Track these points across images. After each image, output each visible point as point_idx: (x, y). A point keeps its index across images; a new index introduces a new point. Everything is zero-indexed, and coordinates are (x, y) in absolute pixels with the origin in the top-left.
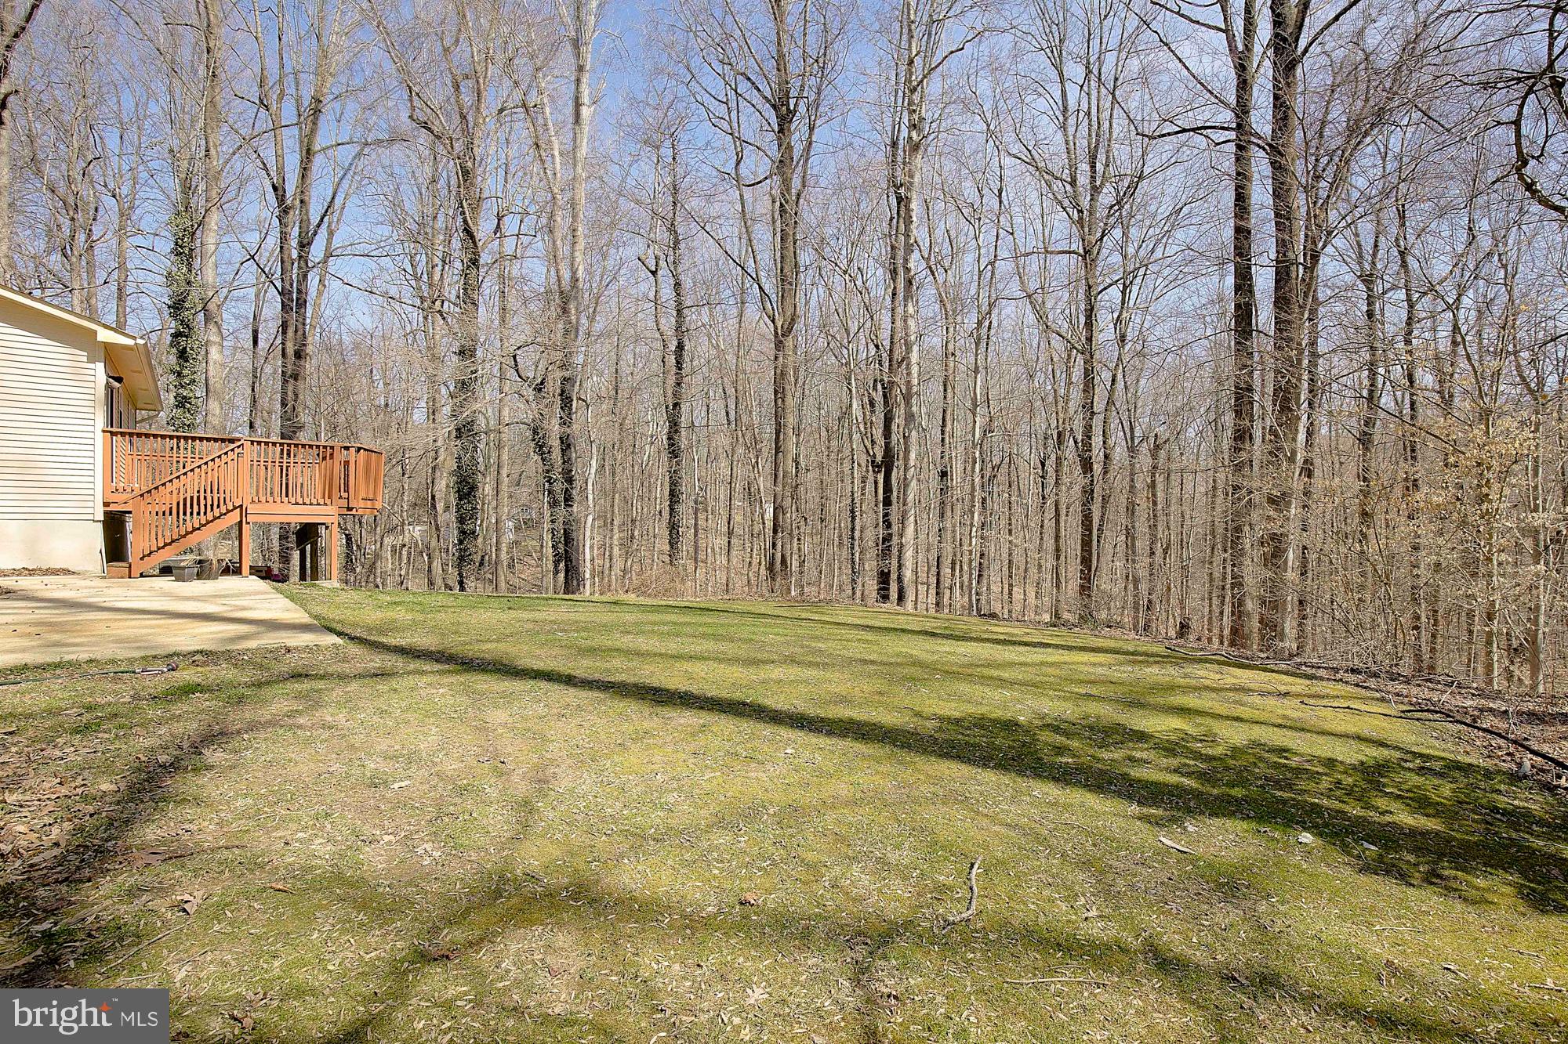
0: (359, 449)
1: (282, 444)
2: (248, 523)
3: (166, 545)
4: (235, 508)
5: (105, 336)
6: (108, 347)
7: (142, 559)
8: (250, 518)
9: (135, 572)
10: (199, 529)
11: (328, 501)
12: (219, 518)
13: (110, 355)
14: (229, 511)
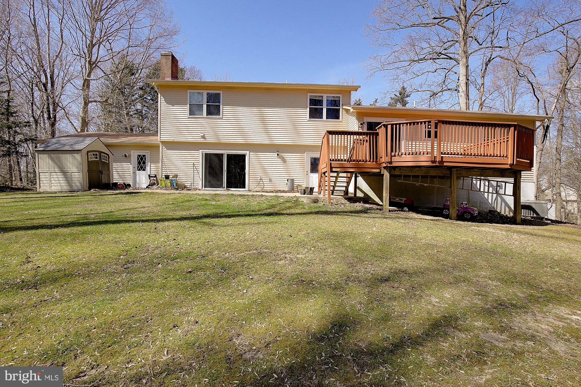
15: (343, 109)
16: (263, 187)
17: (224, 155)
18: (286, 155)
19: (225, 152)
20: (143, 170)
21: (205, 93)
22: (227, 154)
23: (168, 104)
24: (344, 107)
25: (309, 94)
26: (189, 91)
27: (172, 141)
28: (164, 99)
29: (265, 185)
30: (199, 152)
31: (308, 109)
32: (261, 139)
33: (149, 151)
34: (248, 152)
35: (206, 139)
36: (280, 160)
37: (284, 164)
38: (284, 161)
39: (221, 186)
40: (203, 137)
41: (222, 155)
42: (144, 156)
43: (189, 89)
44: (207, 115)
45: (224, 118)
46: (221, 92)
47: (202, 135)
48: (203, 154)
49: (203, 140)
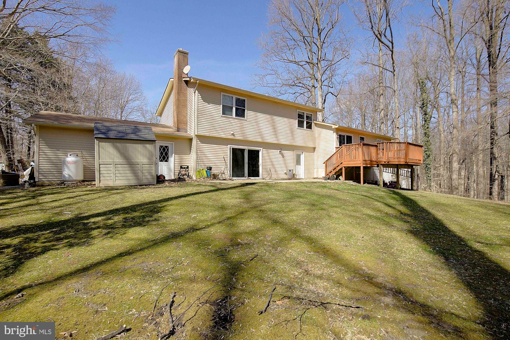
3: (330, 172)
4: (342, 163)
5: (334, 127)
10: (335, 168)
12: (339, 166)
15: (314, 123)
16: (271, 176)
17: (246, 150)
18: (285, 152)
19: (246, 148)
20: (165, 161)
21: (235, 97)
22: (248, 150)
23: (204, 102)
24: (314, 122)
25: (298, 110)
26: (222, 93)
27: (208, 135)
28: (200, 97)
29: (272, 174)
30: (227, 147)
31: (297, 120)
32: (270, 139)
33: (173, 143)
34: (262, 149)
35: (235, 136)
36: (281, 155)
37: (283, 158)
38: (283, 156)
39: (243, 176)
40: (233, 134)
41: (244, 150)
42: (166, 147)
43: (223, 92)
44: (236, 116)
45: (247, 121)
46: (246, 99)
47: (233, 132)
48: (230, 148)
49: (233, 137)
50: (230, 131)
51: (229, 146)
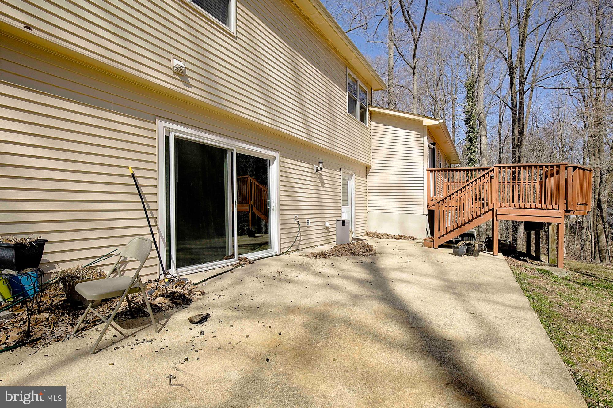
0: (575, 168)
1: (514, 167)
2: (497, 220)
3: (451, 231)
4: (489, 210)
5: (427, 122)
6: (429, 128)
7: (439, 238)
8: (499, 217)
9: (436, 245)
10: (468, 223)
11: (556, 207)
12: (480, 216)
13: (430, 132)
14: (485, 212)
15: (369, 110)
19: (232, 146)
25: (348, 70)
31: (347, 94)
34: (278, 155)
35: (190, 86)
36: (318, 180)
38: (322, 182)
40: (180, 73)
45: (237, 40)
47: (180, 64)
48: (167, 138)
49: (181, 85)
50: (170, 57)
51: (161, 125)
